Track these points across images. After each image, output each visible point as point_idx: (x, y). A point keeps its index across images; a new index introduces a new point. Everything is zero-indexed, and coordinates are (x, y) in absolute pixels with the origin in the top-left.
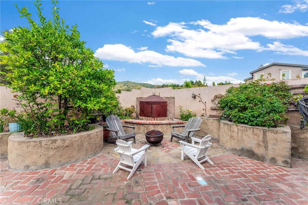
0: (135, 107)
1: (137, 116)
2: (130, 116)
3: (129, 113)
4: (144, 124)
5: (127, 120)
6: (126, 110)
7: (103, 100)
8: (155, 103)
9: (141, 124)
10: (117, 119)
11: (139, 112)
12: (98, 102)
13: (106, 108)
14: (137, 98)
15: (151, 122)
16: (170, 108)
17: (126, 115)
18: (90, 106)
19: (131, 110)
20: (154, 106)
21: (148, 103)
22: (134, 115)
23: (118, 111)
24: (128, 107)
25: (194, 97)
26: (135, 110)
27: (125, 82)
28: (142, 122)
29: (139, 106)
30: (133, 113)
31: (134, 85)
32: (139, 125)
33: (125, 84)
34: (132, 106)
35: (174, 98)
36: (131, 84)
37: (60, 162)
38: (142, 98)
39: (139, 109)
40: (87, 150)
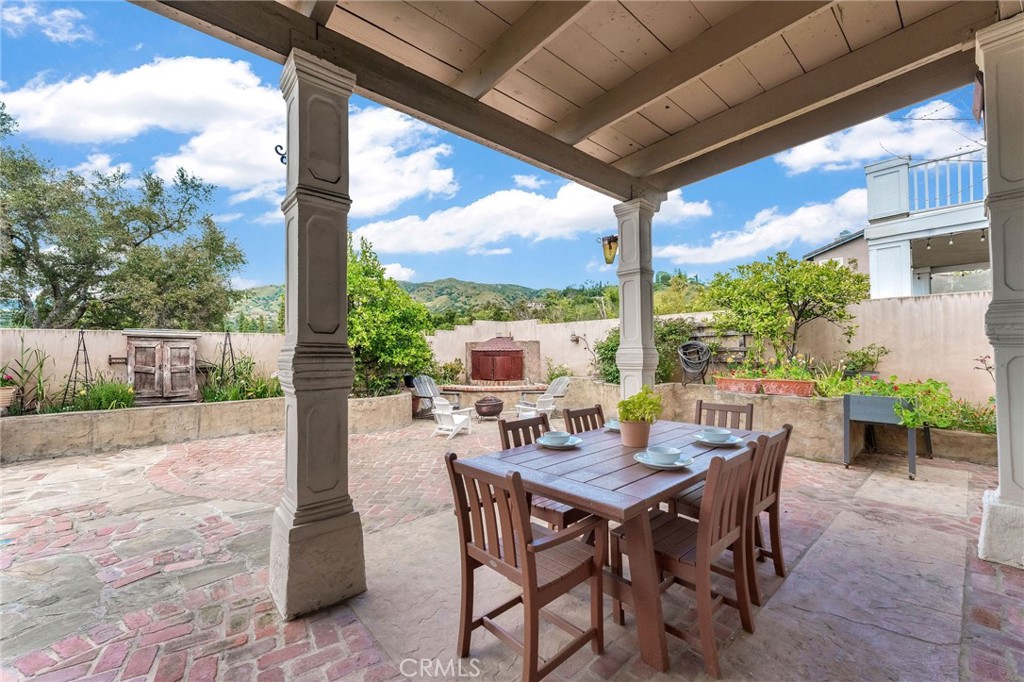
0: (463, 361)
1: (467, 378)
2: (452, 378)
3: (451, 373)
4: (476, 392)
5: (447, 386)
6: (445, 368)
7: (413, 351)
8: (499, 353)
9: (472, 392)
10: (430, 383)
11: (470, 372)
12: (406, 355)
13: (416, 363)
14: (467, 344)
15: (489, 388)
16: (529, 362)
17: (445, 378)
18: (397, 360)
19: (454, 367)
20: (498, 358)
21: (486, 353)
22: (461, 376)
23: (431, 370)
24: (449, 362)
25: (577, 341)
26: (463, 367)
27: (443, 281)
28: (475, 388)
29: (470, 360)
30: (458, 372)
31: (470, 291)
32: (469, 394)
33: (442, 290)
34: (456, 360)
35: (538, 342)
36: (462, 289)
37: (367, 427)
38: (476, 343)
39: (470, 364)
40: (394, 417)
